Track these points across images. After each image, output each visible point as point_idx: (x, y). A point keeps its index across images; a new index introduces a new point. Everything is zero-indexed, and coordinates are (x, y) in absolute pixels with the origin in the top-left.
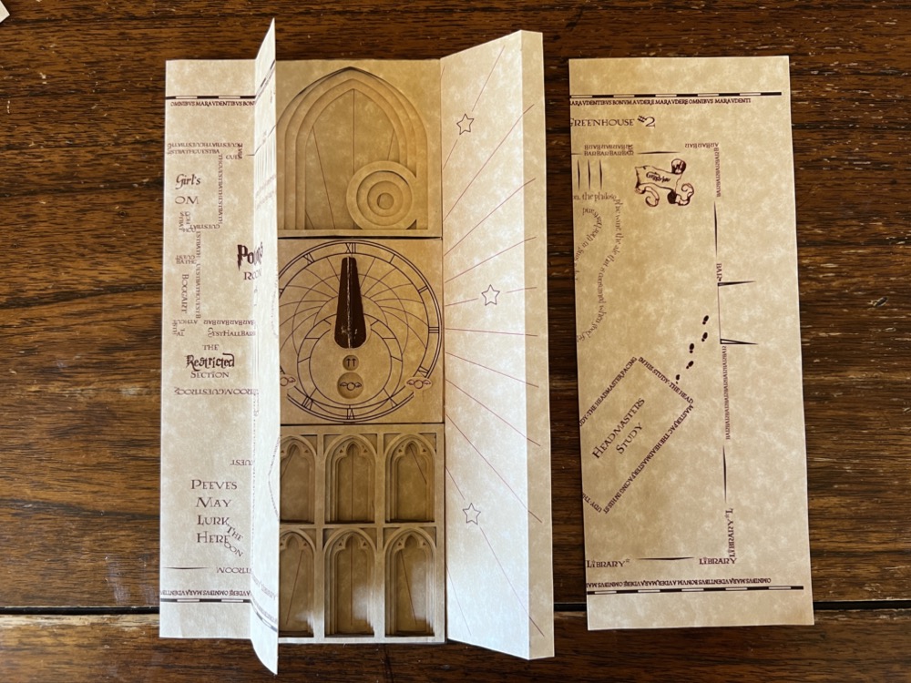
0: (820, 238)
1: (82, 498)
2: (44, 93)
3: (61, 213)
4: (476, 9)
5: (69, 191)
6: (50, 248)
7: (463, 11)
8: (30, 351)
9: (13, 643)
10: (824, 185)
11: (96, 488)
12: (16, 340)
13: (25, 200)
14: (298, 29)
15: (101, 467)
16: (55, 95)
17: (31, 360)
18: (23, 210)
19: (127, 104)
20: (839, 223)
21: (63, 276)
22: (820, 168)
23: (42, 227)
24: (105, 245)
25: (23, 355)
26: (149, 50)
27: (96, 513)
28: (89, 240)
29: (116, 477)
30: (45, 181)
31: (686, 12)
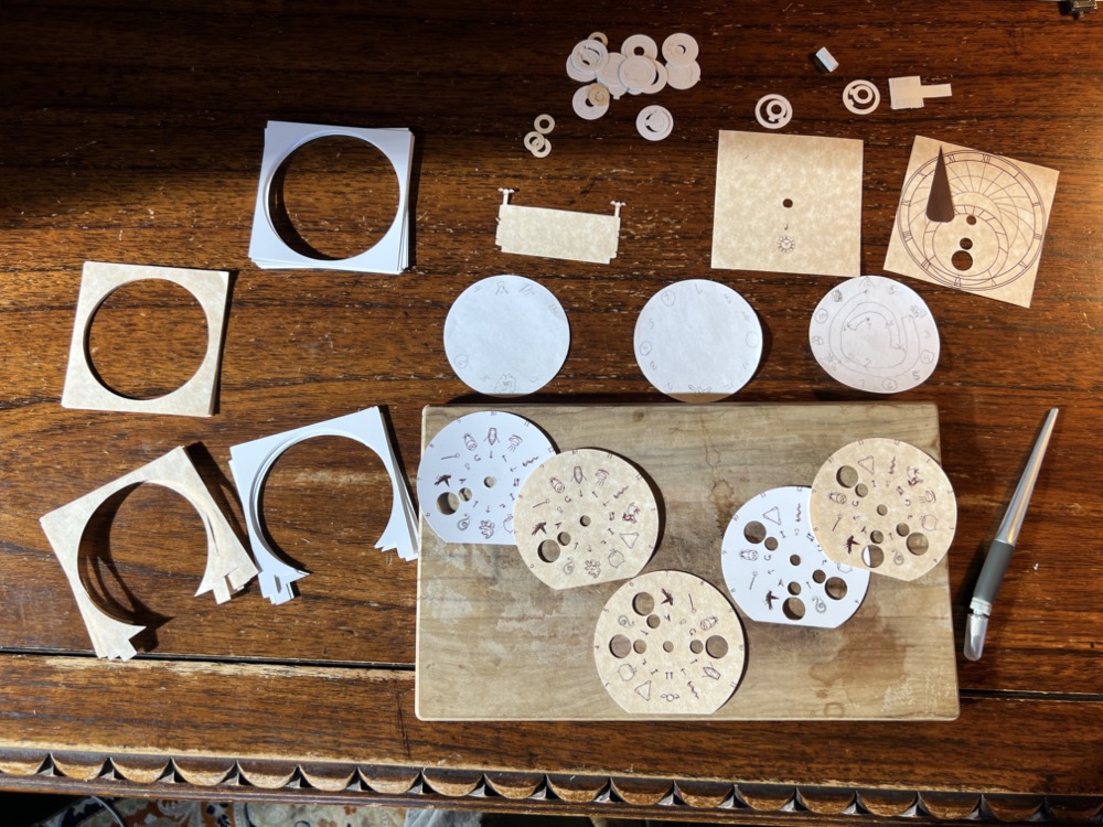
0: (782, 374)
1: (154, 560)
2: (151, 226)
3: (157, 323)
4: (508, 176)
5: (165, 305)
6: (146, 352)
7: (498, 177)
8: (121, 436)
9: (82, 682)
10: (786, 331)
11: (167, 553)
12: (111, 426)
13: (128, 312)
14: (362, 185)
15: (172, 535)
16: (160, 228)
17: (122, 443)
18: (126, 319)
19: (218, 238)
20: (797, 362)
21: (154, 374)
22: (784, 316)
23: (139, 334)
24: (191, 351)
25: (116, 439)
26: (240, 196)
27: (165, 574)
28: (178, 346)
29: (184, 543)
30: (146, 297)
31: (680, 186)
